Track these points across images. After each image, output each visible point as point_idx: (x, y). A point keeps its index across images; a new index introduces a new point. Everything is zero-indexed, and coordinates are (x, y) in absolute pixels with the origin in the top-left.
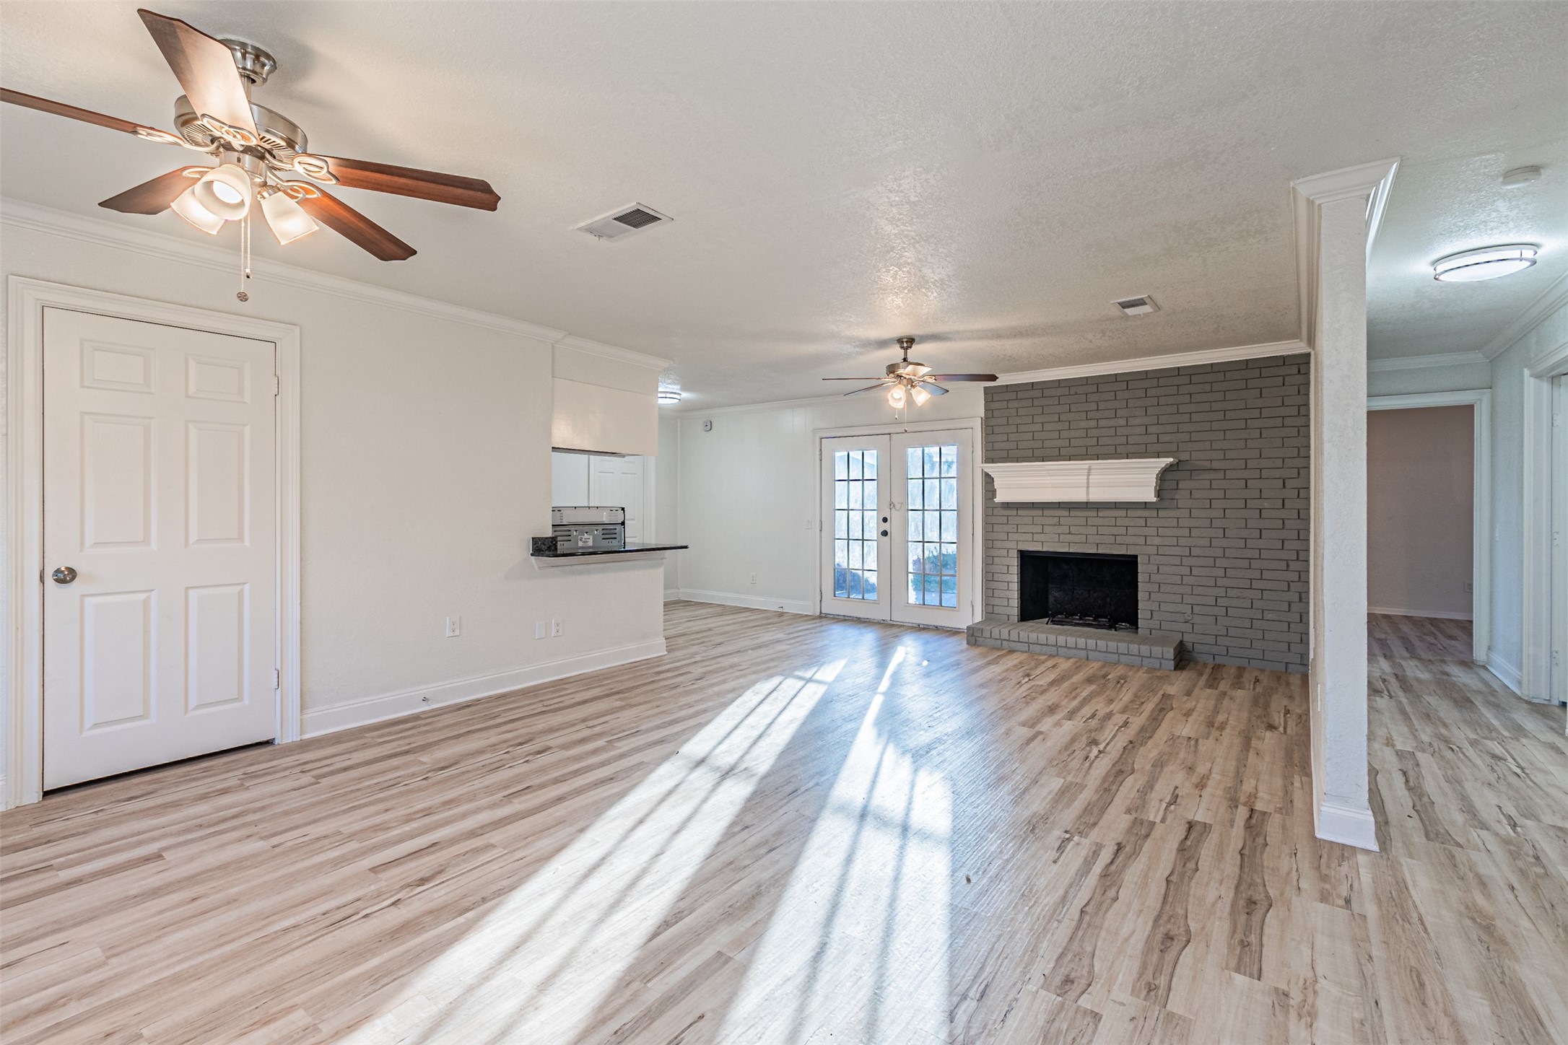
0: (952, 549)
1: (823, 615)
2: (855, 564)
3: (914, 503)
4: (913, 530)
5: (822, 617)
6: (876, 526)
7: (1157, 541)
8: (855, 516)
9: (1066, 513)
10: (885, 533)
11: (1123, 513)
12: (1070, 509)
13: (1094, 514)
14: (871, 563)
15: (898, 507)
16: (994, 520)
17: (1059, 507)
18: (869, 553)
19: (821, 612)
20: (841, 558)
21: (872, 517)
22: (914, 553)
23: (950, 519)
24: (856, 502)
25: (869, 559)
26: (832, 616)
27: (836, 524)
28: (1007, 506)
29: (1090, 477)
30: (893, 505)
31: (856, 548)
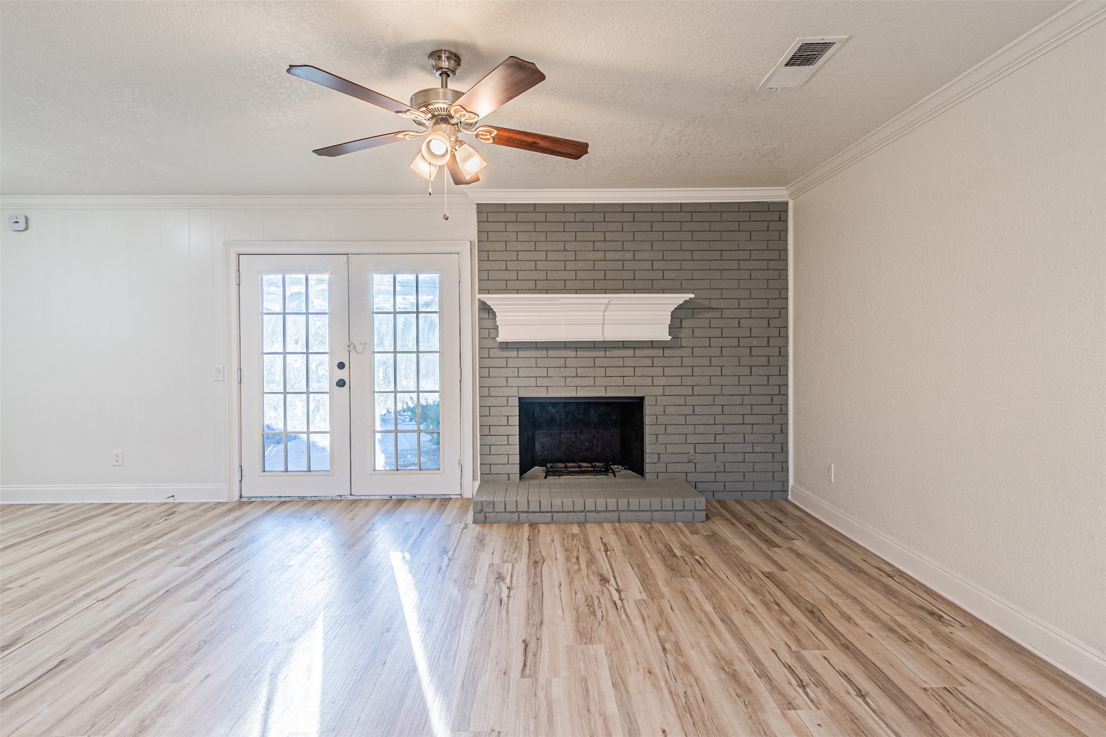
0: (433, 399)
1: (245, 500)
2: (296, 424)
3: (381, 343)
4: (381, 378)
5: (243, 502)
6: (327, 374)
7: (663, 381)
8: (296, 361)
9: (573, 354)
10: (341, 383)
11: (630, 352)
12: (576, 349)
13: (602, 354)
14: (321, 421)
15: (360, 348)
16: (488, 363)
17: (565, 348)
18: (318, 408)
19: (241, 496)
20: (273, 419)
21: (321, 363)
22: (383, 406)
23: (430, 363)
24: (297, 342)
25: (318, 417)
26: (260, 500)
27: (265, 373)
28: (506, 346)
29: (606, 313)
30: (352, 346)
31: (297, 404)
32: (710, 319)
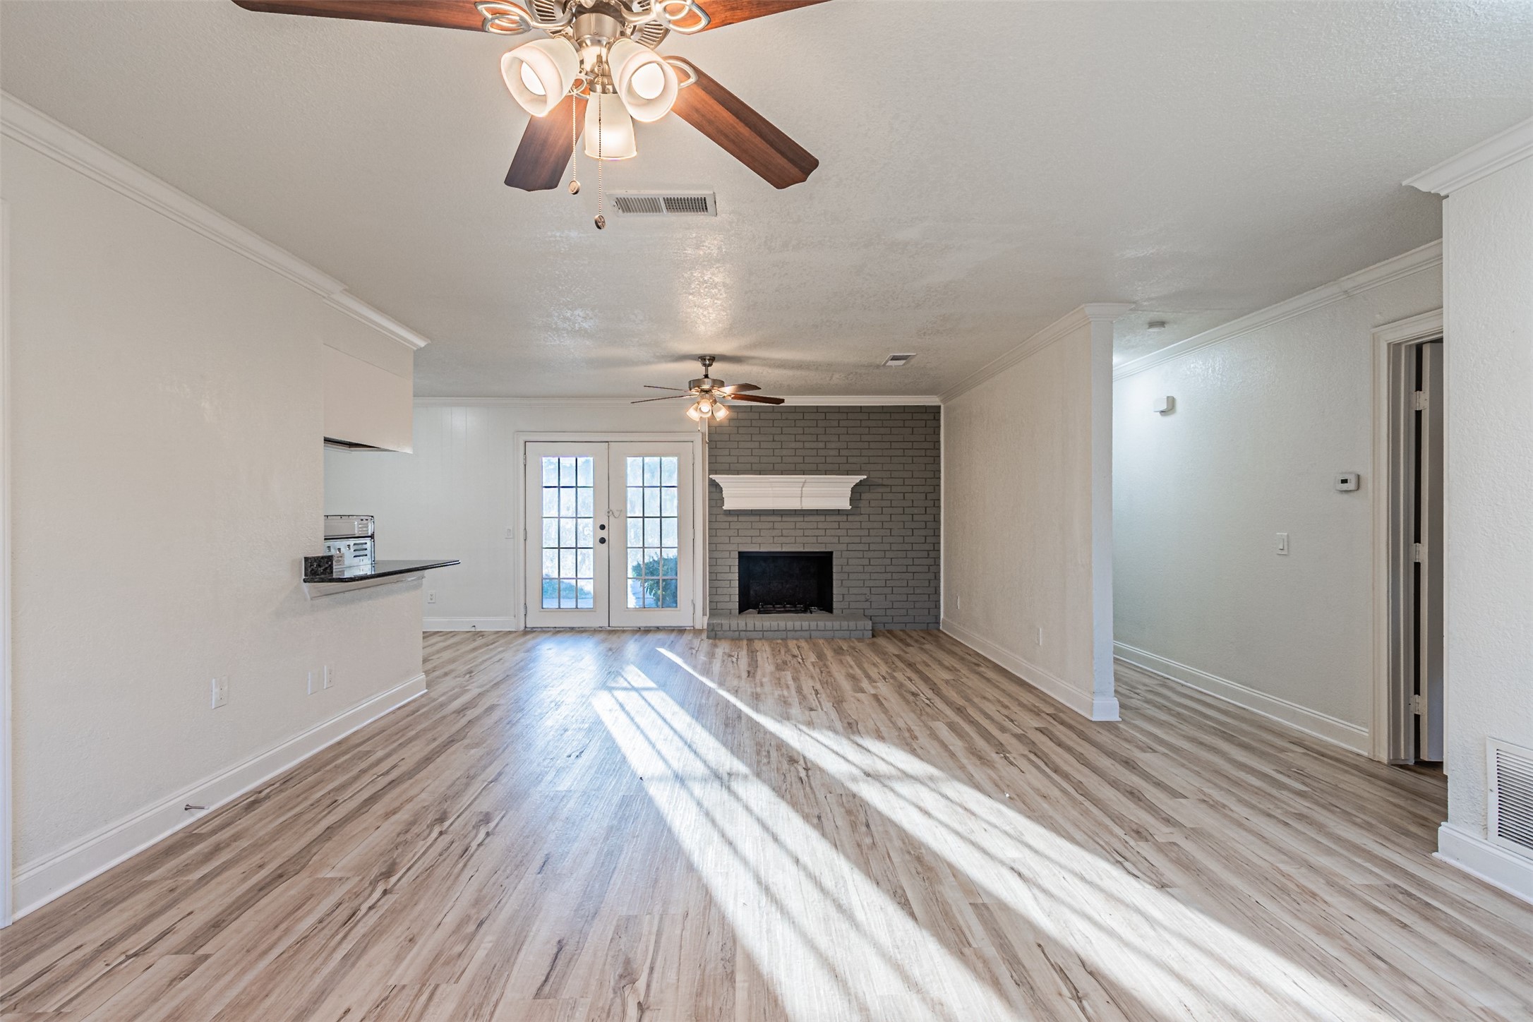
0: (672, 554)
1: (529, 629)
2: (567, 572)
3: (633, 510)
4: (633, 537)
5: (527, 631)
6: (592, 533)
7: (847, 540)
8: (567, 523)
9: (779, 519)
10: (602, 541)
11: (822, 518)
12: (782, 515)
13: (801, 519)
14: (587, 570)
15: (617, 514)
16: (716, 525)
17: (774, 514)
18: (584, 560)
19: (526, 627)
20: (549, 569)
21: (587, 525)
22: (634, 558)
23: (671, 526)
24: (568, 509)
25: (584, 567)
26: (540, 630)
27: (544, 532)
28: (730, 513)
29: (804, 489)
30: (611, 513)
31: (568, 557)
32: (882, 493)
